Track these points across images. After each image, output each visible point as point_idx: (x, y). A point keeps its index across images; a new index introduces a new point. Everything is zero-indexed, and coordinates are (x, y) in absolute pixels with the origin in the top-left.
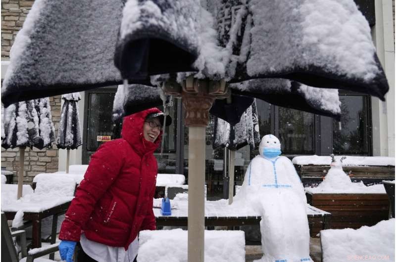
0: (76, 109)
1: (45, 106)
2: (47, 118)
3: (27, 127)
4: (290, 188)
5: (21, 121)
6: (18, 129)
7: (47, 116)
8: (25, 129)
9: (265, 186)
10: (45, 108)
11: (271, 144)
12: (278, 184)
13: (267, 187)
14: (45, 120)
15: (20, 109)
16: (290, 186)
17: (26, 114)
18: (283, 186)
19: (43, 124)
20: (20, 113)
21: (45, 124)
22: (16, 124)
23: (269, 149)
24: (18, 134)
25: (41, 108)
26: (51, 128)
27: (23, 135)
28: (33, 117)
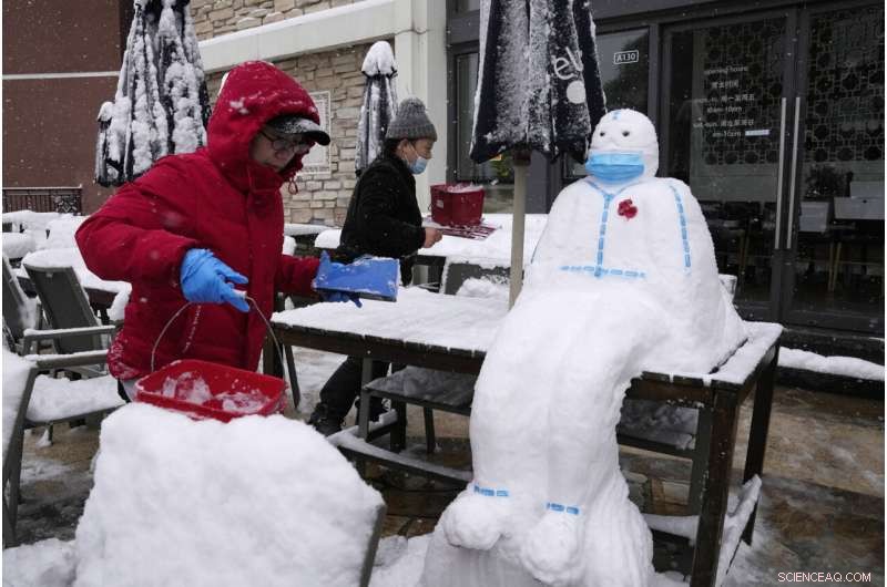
0: (386, 94)
1: (185, 94)
2: (188, 118)
3: (148, 139)
4: (640, 279)
5: (138, 130)
6: (135, 143)
7: (190, 114)
8: (146, 143)
9: (565, 268)
10: (185, 99)
11: (612, 140)
12: (604, 266)
13: (569, 273)
14: (183, 123)
15: (137, 106)
16: (642, 275)
17: (146, 115)
18: (620, 272)
19: (181, 129)
20: (136, 114)
21: (184, 131)
22: (132, 134)
23: (602, 156)
24: (135, 152)
25: (174, 99)
26: (200, 137)
27: (144, 155)
28: (155, 118)
